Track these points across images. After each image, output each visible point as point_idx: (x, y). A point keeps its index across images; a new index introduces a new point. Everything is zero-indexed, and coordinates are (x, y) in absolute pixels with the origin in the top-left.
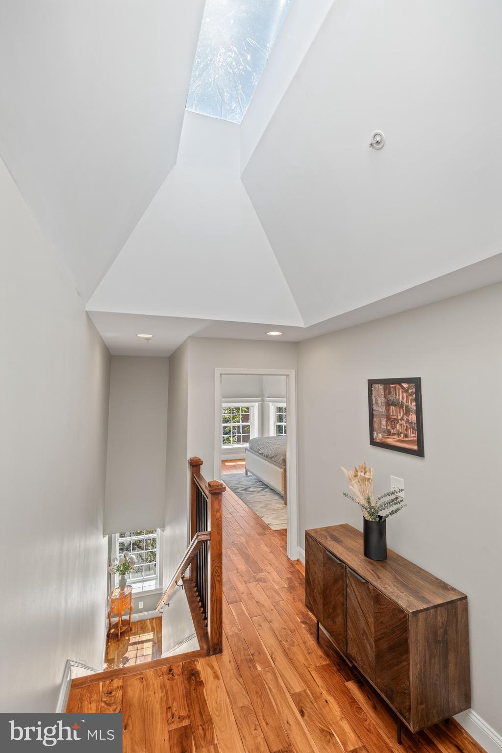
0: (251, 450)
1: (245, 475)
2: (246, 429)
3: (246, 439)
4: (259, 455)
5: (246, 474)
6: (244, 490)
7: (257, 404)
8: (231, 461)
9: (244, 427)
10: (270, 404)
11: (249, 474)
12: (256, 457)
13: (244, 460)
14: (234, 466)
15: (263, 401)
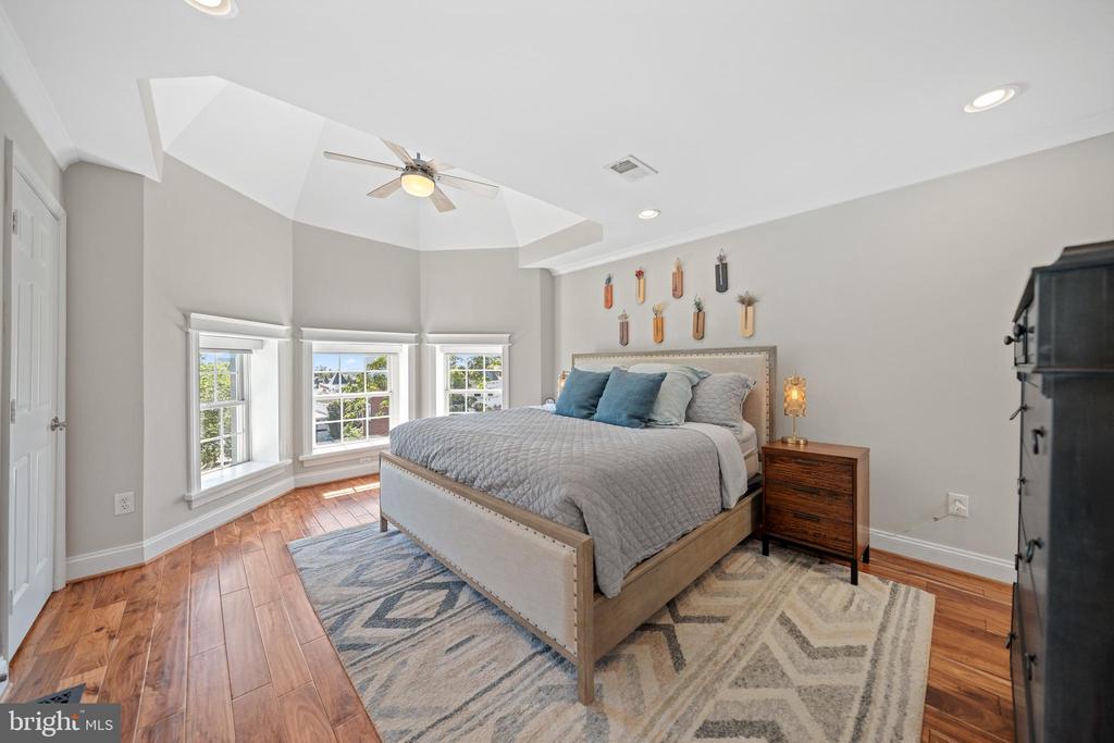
0: (399, 460)
1: (379, 529)
2: (380, 405)
3: (380, 428)
4: (433, 475)
5: (384, 529)
6: (378, 619)
7: (406, 347)
8: (339, 484)
9: (373, 400)
10: (438, 346)
11: (391, 528)
12: (419, 482)
13: (374, 477)
14: (347, 499)
15: (419, 340)
